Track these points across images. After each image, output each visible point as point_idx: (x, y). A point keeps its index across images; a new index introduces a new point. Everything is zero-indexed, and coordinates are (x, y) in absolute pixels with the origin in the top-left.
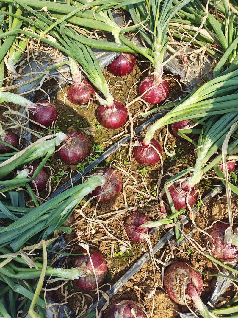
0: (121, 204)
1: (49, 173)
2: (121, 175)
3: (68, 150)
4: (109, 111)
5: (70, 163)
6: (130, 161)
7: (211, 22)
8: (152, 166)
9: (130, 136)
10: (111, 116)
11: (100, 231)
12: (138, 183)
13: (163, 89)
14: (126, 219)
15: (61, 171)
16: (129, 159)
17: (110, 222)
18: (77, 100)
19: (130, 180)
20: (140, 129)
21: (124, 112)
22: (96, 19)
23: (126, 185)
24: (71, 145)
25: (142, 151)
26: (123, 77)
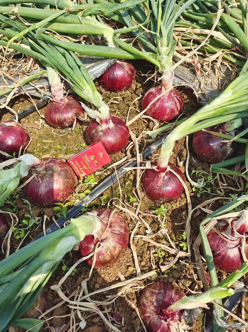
0: (130, 268)
1: (9, 223)
2: (127, 219)
3: (40, 182)
4: (104, 127)
5: (44, 205)
6: (138, 196)
7: (226, 21)
8: (172, 202)
9: (136, 161)
10: (107, 134)
11: (94, 323)
12: (154, 232)
13: (175, 98)
14: (141, 296)
15: (28, 219)
16: (137, 194)
17: (111, 302)
18: (58, 121)
19: (141, 227)
20: (149, 151)
21: (124, 128)
22: (83, 23)
23: (134, 235)
24: (45, 175)
25: (155, 179)
26: (119, 93)
